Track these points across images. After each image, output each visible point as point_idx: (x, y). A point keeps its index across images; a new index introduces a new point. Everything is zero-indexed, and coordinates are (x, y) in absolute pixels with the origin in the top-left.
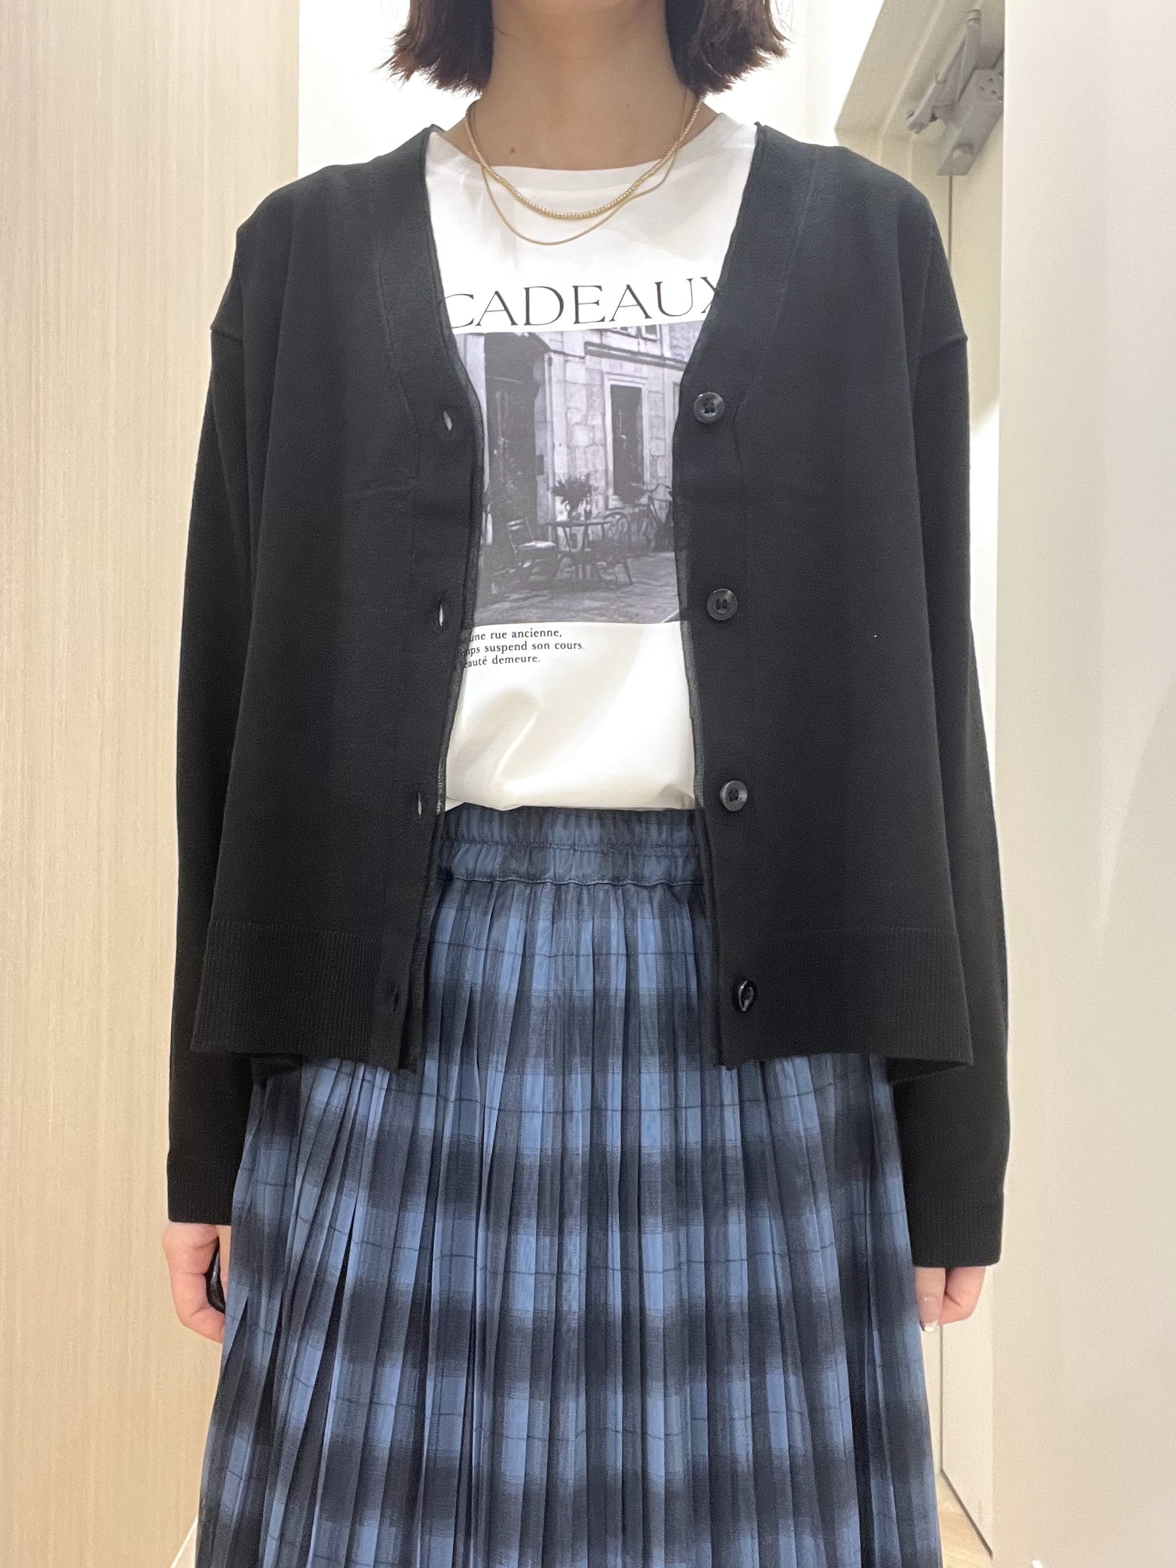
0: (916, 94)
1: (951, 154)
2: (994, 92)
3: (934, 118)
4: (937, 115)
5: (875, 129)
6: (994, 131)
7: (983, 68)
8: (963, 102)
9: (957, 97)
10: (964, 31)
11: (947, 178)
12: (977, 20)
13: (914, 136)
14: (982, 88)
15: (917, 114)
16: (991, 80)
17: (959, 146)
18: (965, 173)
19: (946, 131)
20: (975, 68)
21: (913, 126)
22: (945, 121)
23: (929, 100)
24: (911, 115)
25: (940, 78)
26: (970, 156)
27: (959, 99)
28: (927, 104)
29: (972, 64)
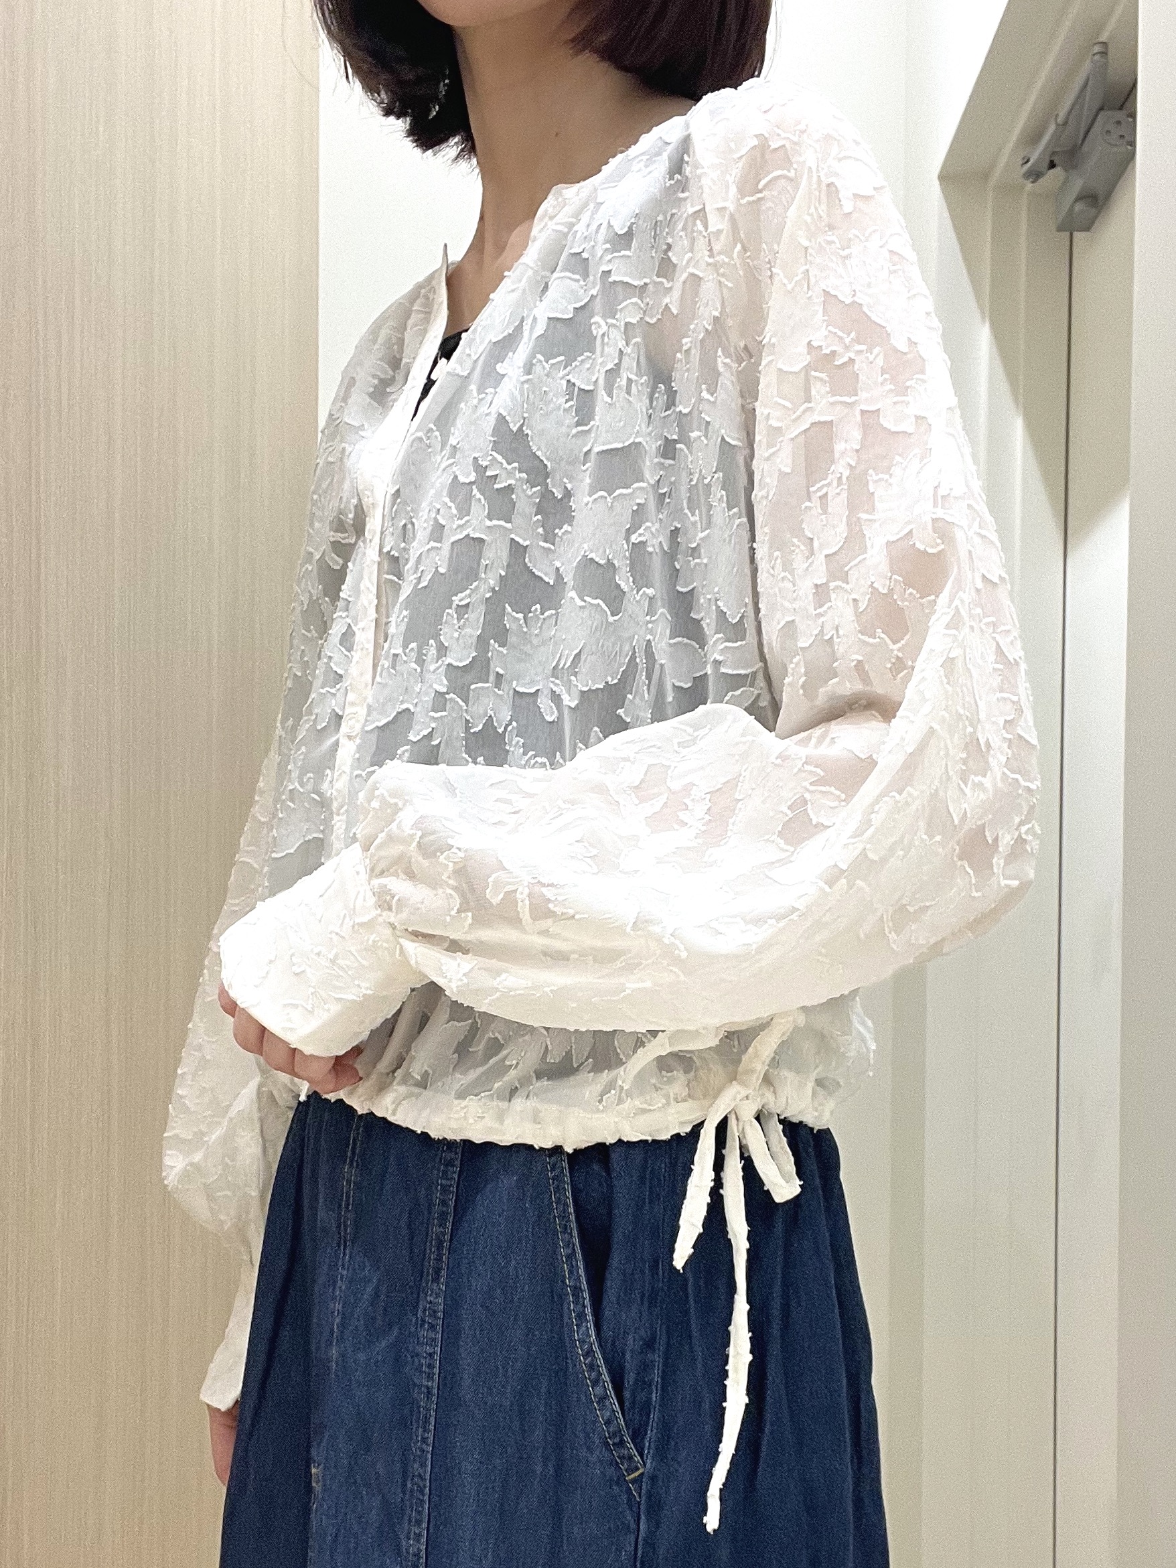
0: (1032, 137)
1: (1072, 206)
2: (1122, 136)
3: (1052, 165)
4: (1056, 162)
5: (986, 176)
6: (1124, 177)
7: (1111, 109)
8: (1085, 148)
9: (1079, 142)
10: (1087, 67)
11: (1068, 234)
12: (1103, 53)
13: (1030, 186)
14: (1108, 132)
15: (1032, 161)
16: (1119, 123)
17: (1079, 199)
18: (1087, 228)
19: (1065, 182)
20: (1102, 109)
21: (1027, 175)
22: (1066, 170)
23: (1048, 144)
24: (1027, 161)
25: (1060, 120)
26: (1093, 211)
27: (1082, 144)
28: (1045, 149)
29: (1097, 106)
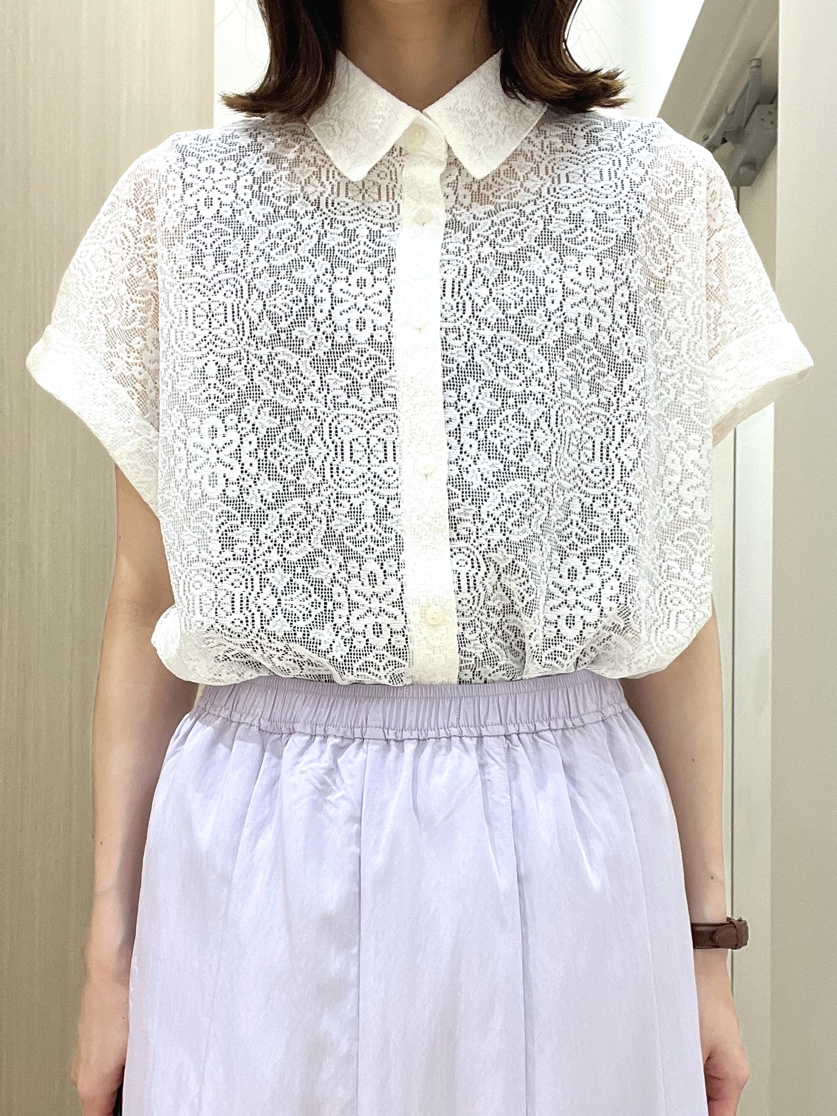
0: (710, 123)
1: (738, 170)
2: (772, 122)
3: (724, 141)
4: (727, 138)
6: (771, 155)
7: (764, 102)
8: (746, 129)
9: (743, 124)
10: (747, 75)
12: (758, 67)
14: (762, 119)
15: (711, 137)
16: (769, 113)
17: (743, 164)
18: (749, 184)
19: (734, 152)
20: (758, 103)
22: (733, 144)
23: (722, 126)
24: (707, 138)
25: (729, 110)
26: (752, 172)
27: (745, 127)
28: (720, 129)
29: (755, 100)
